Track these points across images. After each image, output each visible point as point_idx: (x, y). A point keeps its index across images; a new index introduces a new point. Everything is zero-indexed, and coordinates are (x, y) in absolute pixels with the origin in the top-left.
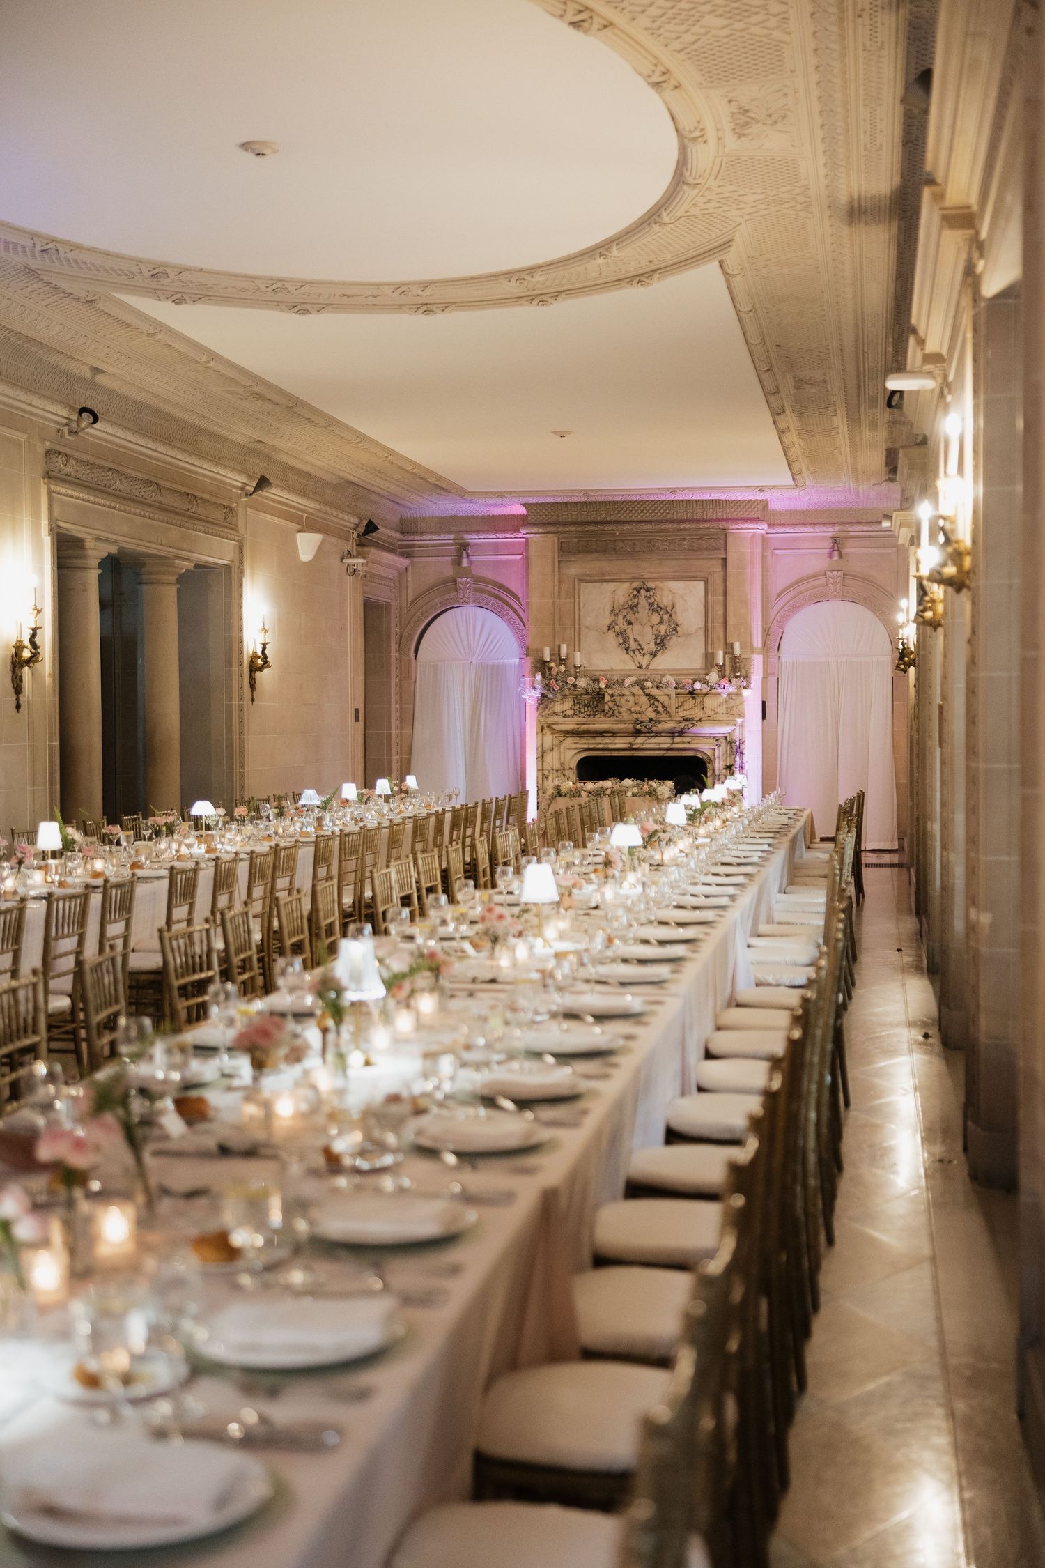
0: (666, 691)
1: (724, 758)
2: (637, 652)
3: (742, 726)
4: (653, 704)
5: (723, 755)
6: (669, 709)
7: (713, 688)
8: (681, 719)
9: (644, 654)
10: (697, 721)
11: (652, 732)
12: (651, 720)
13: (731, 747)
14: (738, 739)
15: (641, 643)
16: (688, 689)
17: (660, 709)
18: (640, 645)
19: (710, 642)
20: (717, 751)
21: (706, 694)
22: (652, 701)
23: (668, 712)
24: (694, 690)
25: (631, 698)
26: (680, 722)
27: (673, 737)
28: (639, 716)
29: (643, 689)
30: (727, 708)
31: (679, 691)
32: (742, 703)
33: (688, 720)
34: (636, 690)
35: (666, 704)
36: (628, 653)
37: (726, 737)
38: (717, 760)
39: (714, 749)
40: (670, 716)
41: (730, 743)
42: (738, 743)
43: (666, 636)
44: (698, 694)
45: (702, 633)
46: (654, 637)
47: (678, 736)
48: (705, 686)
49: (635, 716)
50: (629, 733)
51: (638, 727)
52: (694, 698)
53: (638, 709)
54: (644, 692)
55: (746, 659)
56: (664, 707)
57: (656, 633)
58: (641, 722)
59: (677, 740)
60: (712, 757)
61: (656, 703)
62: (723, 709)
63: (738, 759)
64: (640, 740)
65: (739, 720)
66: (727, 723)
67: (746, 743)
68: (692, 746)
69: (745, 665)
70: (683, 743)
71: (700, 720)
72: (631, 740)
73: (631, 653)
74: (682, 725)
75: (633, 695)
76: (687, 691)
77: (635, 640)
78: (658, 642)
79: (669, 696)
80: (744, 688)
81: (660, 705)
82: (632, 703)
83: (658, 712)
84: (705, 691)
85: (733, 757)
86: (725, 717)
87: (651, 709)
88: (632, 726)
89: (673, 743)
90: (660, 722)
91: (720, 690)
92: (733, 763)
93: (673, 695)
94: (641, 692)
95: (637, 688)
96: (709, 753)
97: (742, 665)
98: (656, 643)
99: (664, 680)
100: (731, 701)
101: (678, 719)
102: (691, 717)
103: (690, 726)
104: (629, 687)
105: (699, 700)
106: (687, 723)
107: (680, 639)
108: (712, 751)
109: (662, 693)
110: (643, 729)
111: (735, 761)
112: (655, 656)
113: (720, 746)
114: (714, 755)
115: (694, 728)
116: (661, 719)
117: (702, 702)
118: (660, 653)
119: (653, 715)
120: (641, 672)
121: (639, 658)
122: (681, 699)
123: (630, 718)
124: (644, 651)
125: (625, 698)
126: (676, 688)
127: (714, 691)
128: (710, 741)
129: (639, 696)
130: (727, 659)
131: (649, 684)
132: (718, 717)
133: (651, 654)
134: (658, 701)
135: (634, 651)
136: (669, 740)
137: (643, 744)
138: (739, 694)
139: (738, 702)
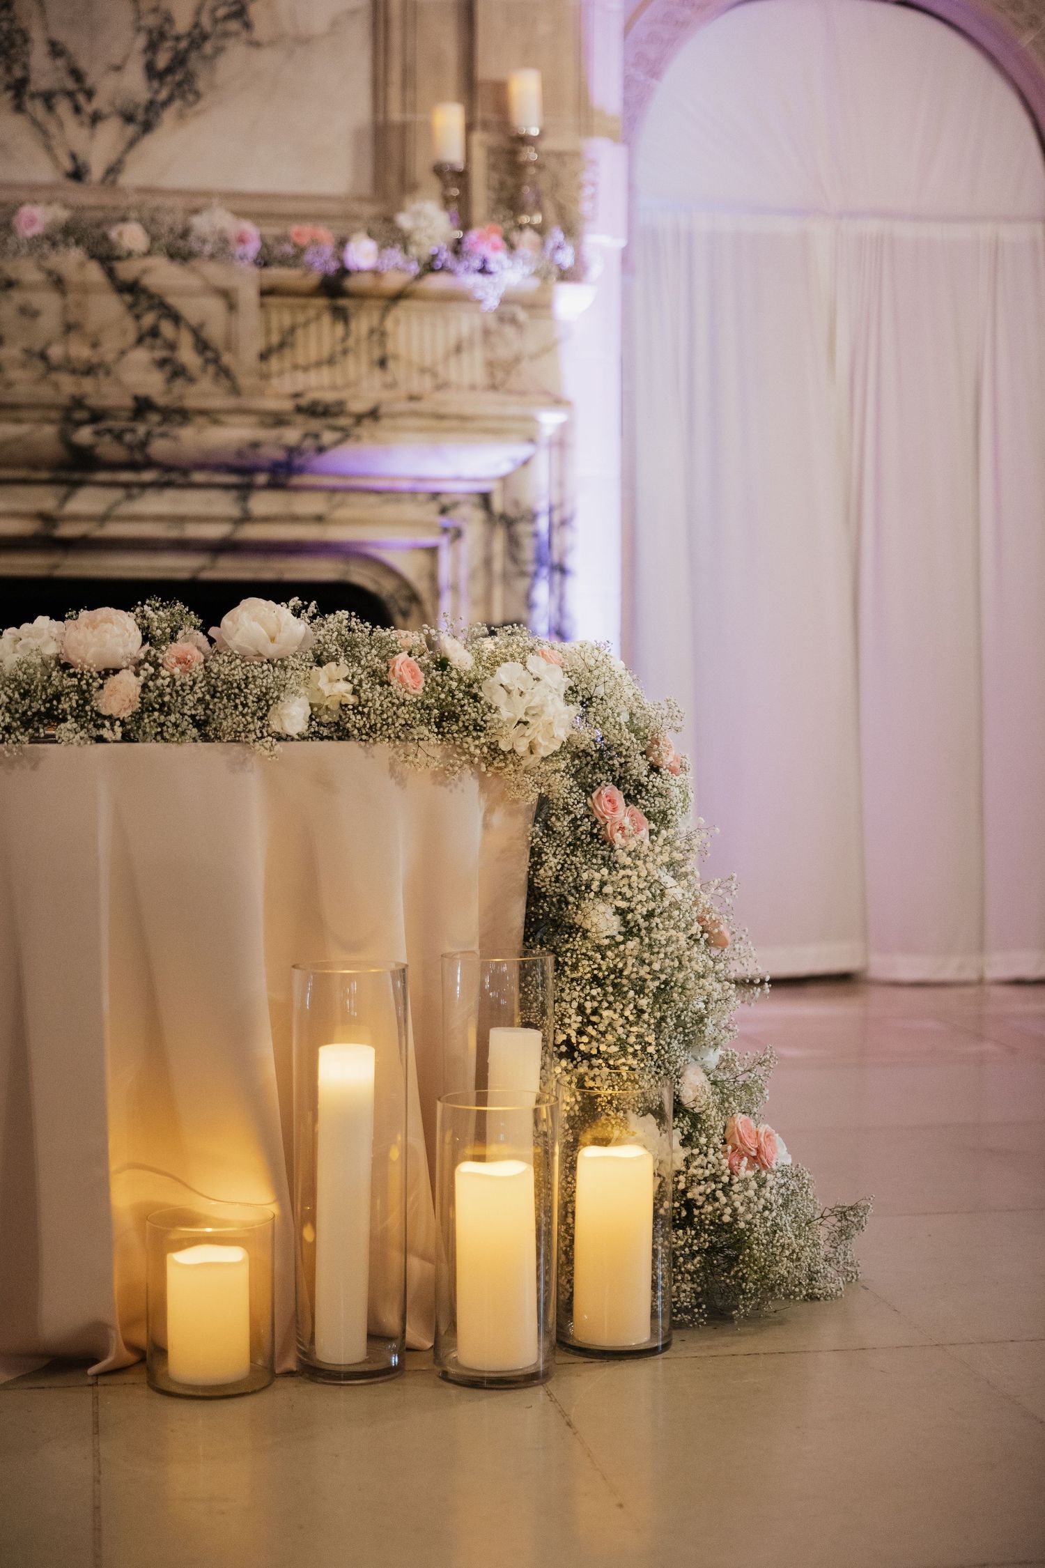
0: (215, 273)
1: (478, 589)
2: (63, 107)
3: (561, 444)
4: (154, 332)
5: (472, 576)
6: (226, 359)
7: (430, 267)
8: (288, 405)
9: (96, 118)
10: (359, 418)
11: (149, 464)
12: (143, 406)
13: (513, 542)
14: (542, 506)
15: (83, 64)
16: (321, 262)
17: (187, 356)
18: (76, 74)
19: (395, 75)
20: (445, 558)
21: (399, 296)
22: (149, 319)
23: (224, 373)
24: (344, 272)
25: (48, 302)
26: (278, 420)
27: (245, 490)
28: (87, 385)
29: (106, 256)
30: (491, 365)
31: (277, 274)
32: (549, 348)
33: (316, 411)
34: (71, 260)
35: (215, 332)
36: (19, 108)
37: (485, 500)
38: (446, 603)
39: (433, 551)
40: (235, 390)
41: (508, 522)
42: (543, 524)
43: (198, 38)
44: (361, 296)
45: (358, 35)
46: (141, 42)
47: (276, 485)
48: (395, 256)
49: (68, 385)
50: (34, 465)
51: (84, 435)
52: (341, 315)
53: (80, 351)
54: (110, 273)
55: (559, 155)
56: (202, 345)
57: (151, 21)
58: (96, 416)
59: (263, 503)
60: (422, 587)
61: (167, 328)
62: (471, 368)
63: (542, 593)
64: (88, 502)
65: (550, 420)
66: (495, 430)
67: (580, 522)
68: (335, 534)
69: (556, 184)
70: (295, 519)
71: (374, 414)
72: (44, 499)
73: (37, 108)
74: (292, 435)
75: (58, 283)
76: (313, 279)
77: (56, 50)
78: (162, 61)
79: (228, 297)
80: (566, 276)
81: (186, 340)
82: (49, 322)
83: (177, 372)
84: (393, 281)
85: (522, 584)
86: (488, 404)
87: (141, 356)
88: (49, 432)
89: (246, 518)
90: (179, 415)
91: (469, 280)
92: (517, 611)
93: (248, 295)
94: (94, 273)
95: (75, 255)
96: (410, 566)
97: (544, 183)
98: (151, 72)
99: (201, 224)
100: (509, 331)
101: (271, 404)
102: (329, 397)
103: (328, 437)
104: (35, 243)
105: (362, 324)
106: (315, 424)
107: (266, 59)
108: (422, 559)
109: (193, 281)
110: (109, 449)
111: (530, 605)
112: (147, 127)
113: (458, 534)
114: (433, 577)
115: (348, 449)
116: (191, 403)
117: (379, 334)
118: (168, 116)
119: (152, 384)
120: (82, 196)
121: (73, 133)
122: (282, 317)
123: (45, 393)
124: (99, 103)
125: (17, 297)
126: (264, 261)
127: (436, 282)
128: (410, 511)
129: (85, 289)
130: (479, 155)
131: (132, 236)
132: (454, 402)
133: (129, 118)
134: (176, 318)
135: (48, 99)
136: (223, 504)
137: (104, 519)
138: (538, 305)
139: (530, 343)
